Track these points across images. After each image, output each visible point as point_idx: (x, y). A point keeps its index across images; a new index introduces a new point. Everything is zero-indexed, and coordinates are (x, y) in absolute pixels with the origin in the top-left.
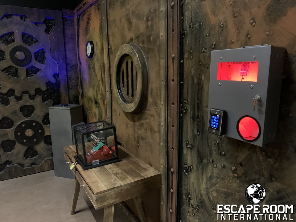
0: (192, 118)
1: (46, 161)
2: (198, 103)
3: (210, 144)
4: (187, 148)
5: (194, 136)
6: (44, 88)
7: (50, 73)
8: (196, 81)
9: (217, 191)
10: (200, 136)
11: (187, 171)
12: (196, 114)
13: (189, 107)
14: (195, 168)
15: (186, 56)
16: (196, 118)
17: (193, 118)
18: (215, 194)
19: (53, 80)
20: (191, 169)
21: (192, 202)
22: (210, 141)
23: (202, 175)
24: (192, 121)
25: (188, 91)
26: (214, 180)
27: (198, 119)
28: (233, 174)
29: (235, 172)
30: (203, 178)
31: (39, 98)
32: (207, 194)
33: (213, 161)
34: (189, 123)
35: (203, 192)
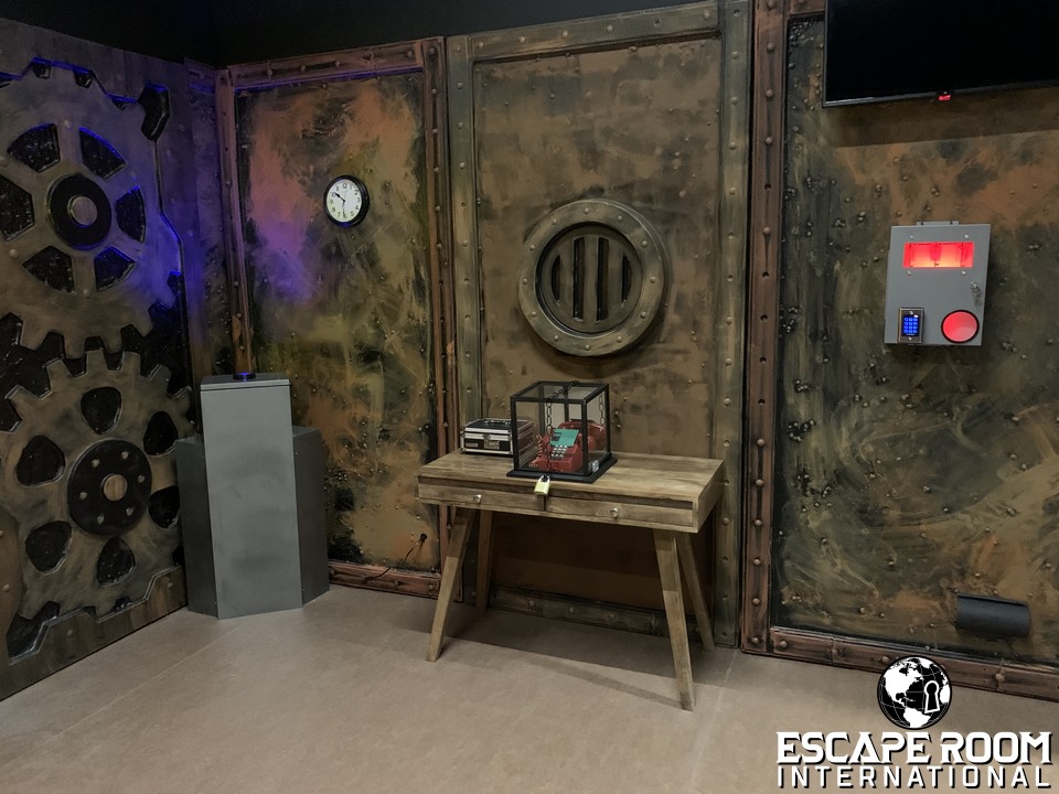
0: (810, 337)
1: (159, 583)
2: (825, 311)
3: (853, 372)
4: (797, 391)
5: (815, 368)
6: (145, 327)
7: (159, 273)
8: (819, 273)
9: (873, 443)
10: (831, 363)
11: (799, 432)
12: (821, 328)
13: (802, 320)
14: (820, 422)
15: (795, 230)
16: (820, 335)
17: (814, 336)
18: (871, 449)
19: (168, 298)
20: (810, 426)
21: (813, 484)
22: (853, 367)
23: (839, 427)
24: (809, 343)
25: (798, 289)
26: (866, 428)
27: (826, 337)
28: (905, 405)
29: (908, 401)
30: (840, 434)
31: (131, 362)
32: (854, 454)
33: (861, 398)
34: (802, 347)
35: (842, 455)
